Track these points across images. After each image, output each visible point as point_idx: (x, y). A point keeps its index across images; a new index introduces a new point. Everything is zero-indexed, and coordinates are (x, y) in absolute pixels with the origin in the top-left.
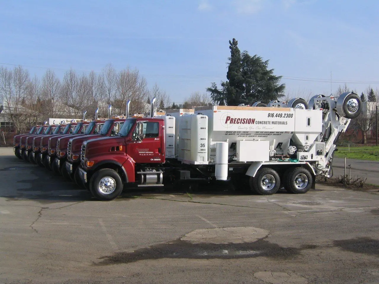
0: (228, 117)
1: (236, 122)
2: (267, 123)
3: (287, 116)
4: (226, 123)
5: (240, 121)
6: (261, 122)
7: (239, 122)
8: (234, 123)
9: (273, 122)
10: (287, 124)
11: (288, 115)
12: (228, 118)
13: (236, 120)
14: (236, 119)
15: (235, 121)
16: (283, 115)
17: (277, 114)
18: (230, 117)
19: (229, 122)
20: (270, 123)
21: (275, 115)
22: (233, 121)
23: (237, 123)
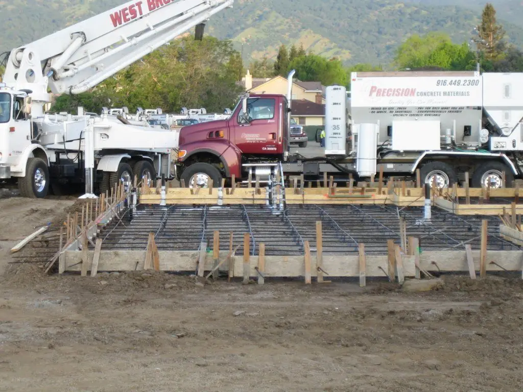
0: (372, 87)
1: (385, 94)
2: (436, 95)
3: (469, 83)
4: (371, 95)
5: (392, 93)
6: (425, 94)
7: (390, 94)
8: (383, 95)
9: (445, 94)
10: (468, 95)
11: (471, 83)
12: (373, 89)
13: (386, 91)
14: (386, 89)
15: (384, 92)
16: (462, 83)
17: (452, 81)
18: (375, 87)
19: (374, 94)
20: (440, 94)
21: (448, 83)
22: (382, 93)
23: (387, 95)
